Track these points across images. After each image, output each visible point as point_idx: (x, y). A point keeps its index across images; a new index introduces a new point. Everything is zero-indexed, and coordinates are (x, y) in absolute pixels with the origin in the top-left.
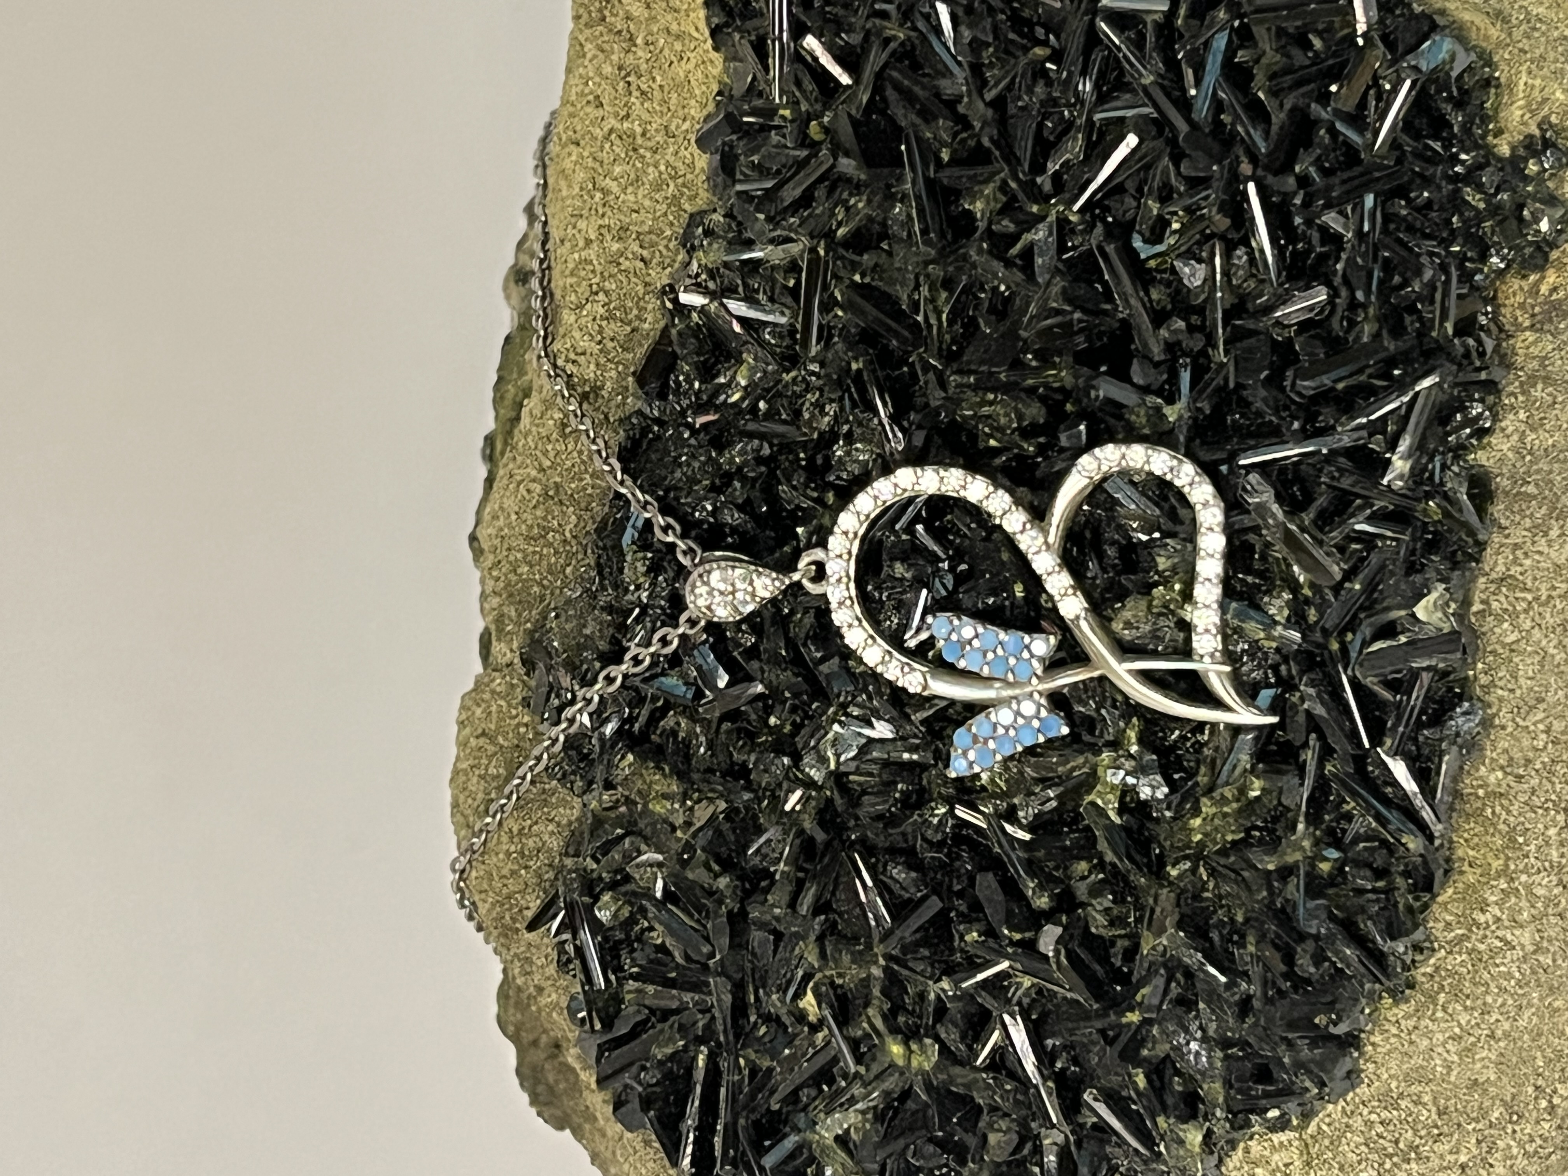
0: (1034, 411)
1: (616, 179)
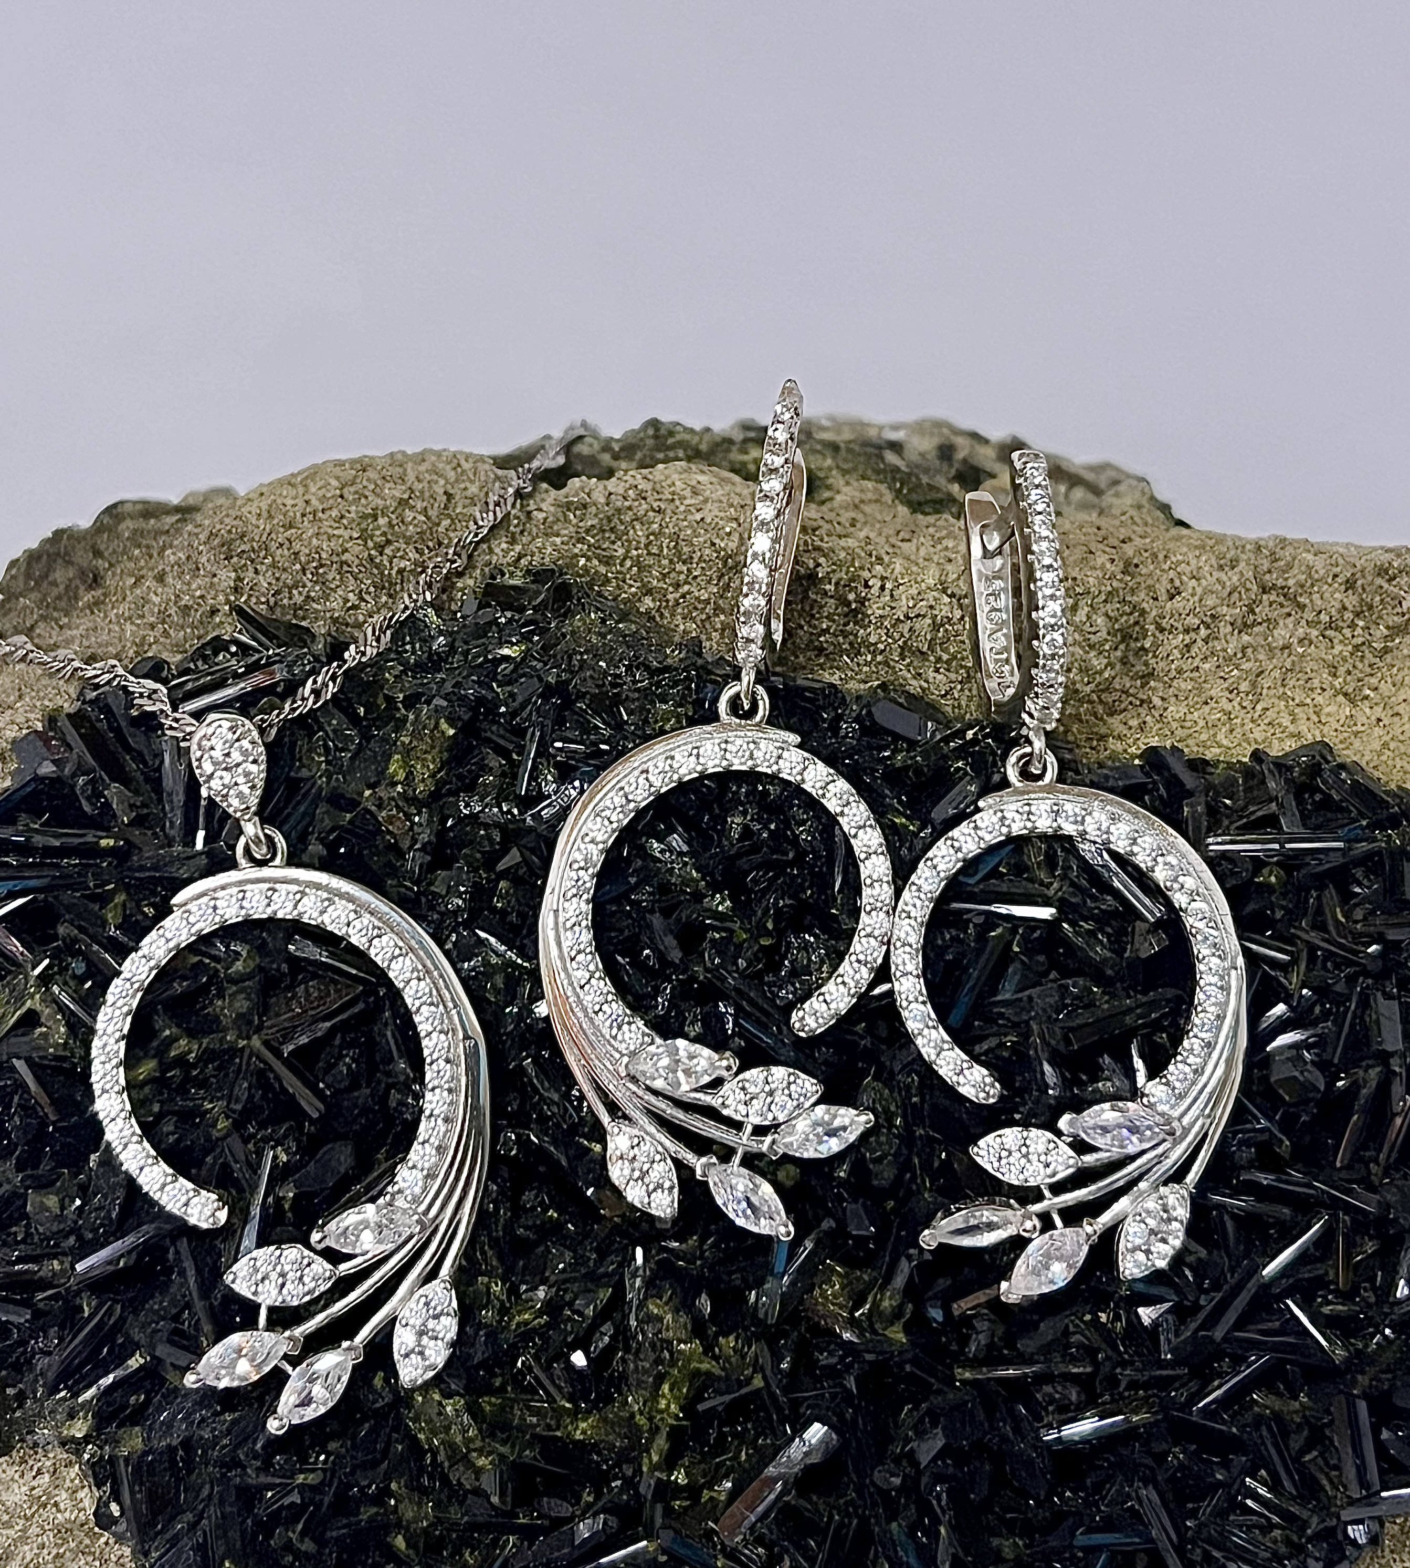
0: (886, 1174)
1: (1089, 618)
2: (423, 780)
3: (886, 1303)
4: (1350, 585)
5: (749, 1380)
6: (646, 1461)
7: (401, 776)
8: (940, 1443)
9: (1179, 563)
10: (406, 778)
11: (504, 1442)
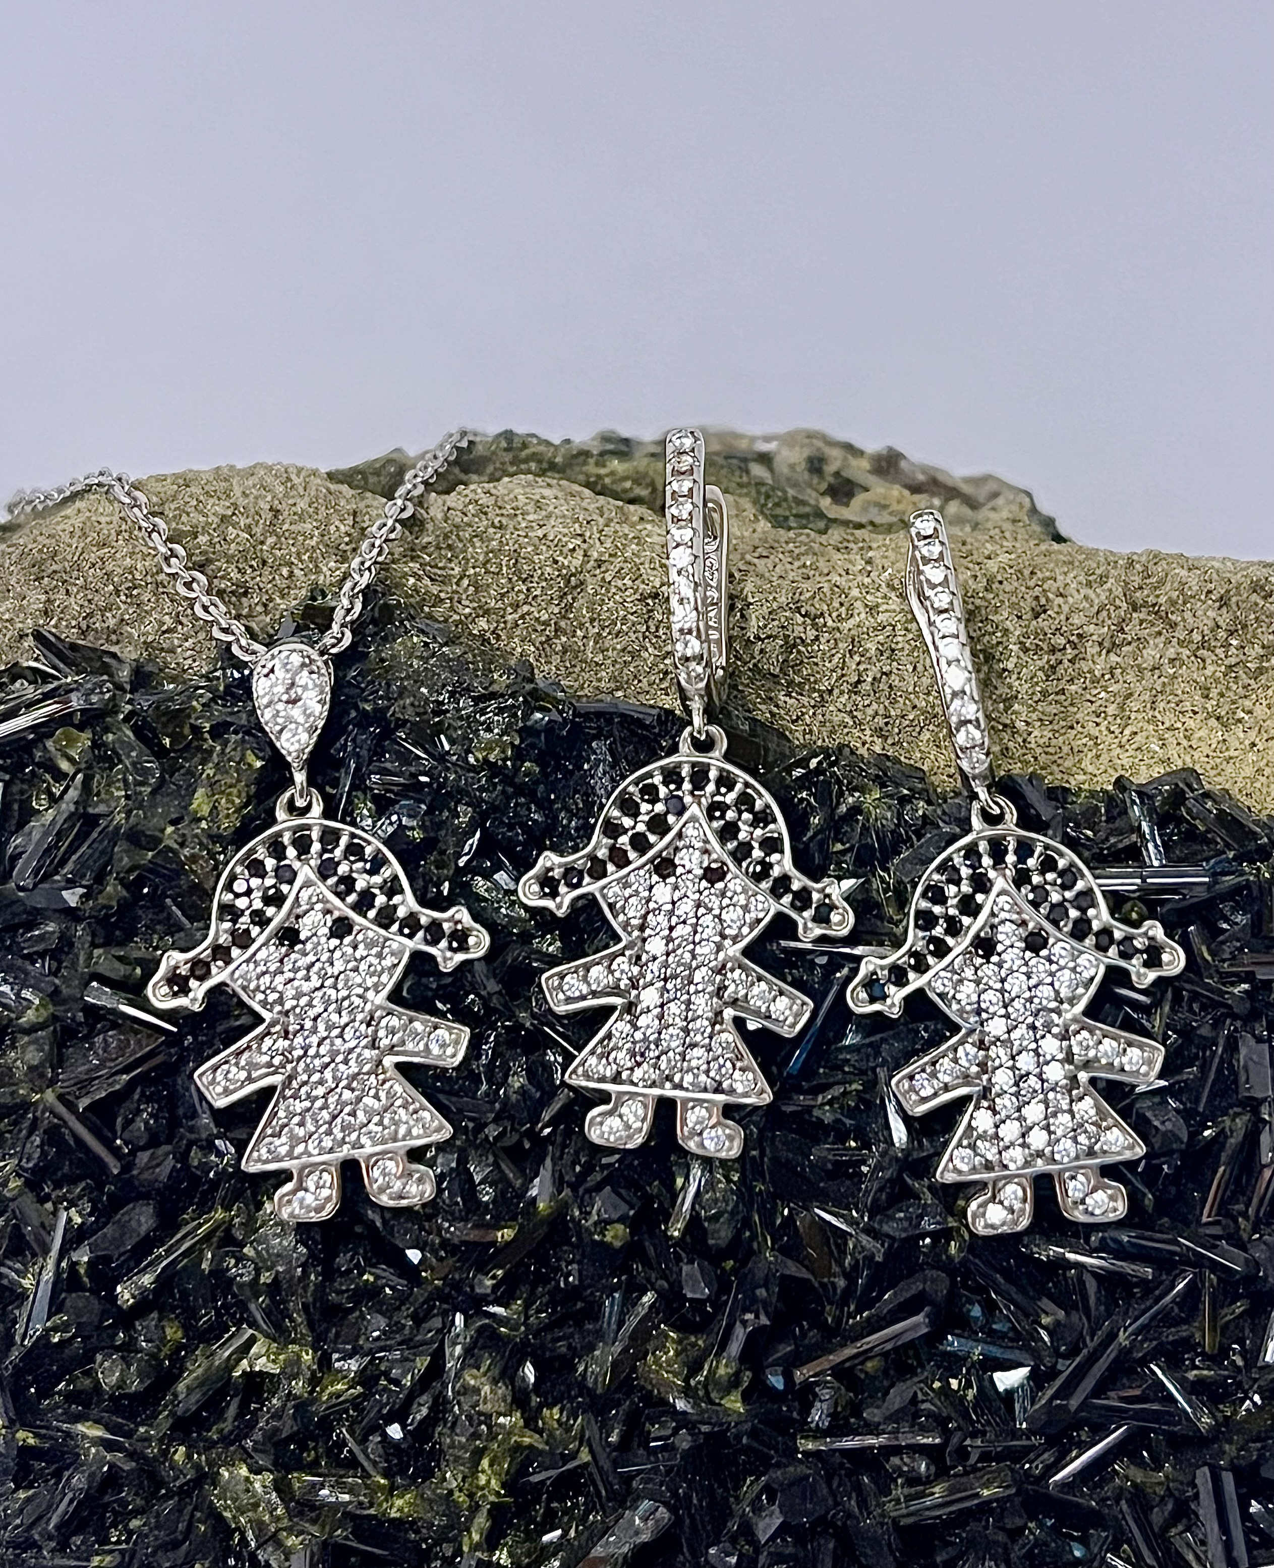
0: (723, 1234)
2: (228, 816)
3: (722, 1371)
4: (1223, 602)
5: (574, 1455)
6: (466, 1540)
7: (205, 810)
8: (778, 1521)
9: (1044, 580)
10: (211, 813)
11: (314, 1522)
